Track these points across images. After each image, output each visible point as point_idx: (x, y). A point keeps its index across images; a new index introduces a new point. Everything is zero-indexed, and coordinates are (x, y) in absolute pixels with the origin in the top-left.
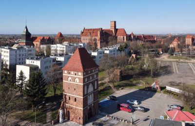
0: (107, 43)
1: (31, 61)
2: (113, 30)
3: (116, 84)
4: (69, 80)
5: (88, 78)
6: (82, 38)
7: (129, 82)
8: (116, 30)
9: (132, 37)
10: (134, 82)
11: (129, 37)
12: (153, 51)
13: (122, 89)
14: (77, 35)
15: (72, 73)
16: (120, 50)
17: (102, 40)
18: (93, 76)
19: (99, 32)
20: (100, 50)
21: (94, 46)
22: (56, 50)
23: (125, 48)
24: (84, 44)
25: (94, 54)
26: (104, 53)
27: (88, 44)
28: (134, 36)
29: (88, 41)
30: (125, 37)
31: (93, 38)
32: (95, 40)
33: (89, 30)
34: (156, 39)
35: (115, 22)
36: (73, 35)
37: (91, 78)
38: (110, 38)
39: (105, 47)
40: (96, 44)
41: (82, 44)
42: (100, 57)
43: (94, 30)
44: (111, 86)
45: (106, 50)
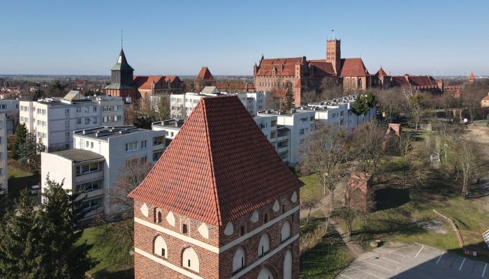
0: (319, 92)
1: (86, 139)
2: (334, 63)
3: (358, 224)
4: (158, 251)
5: (250, 248)
6: (258, 81)
7: (400, 217)
8: (341, 62)
9: (382, 78)
10: (416, 216)
11: (373, 80)
12: (441, 115)
13: (380, 245)
14: (247, 77)
15: (170, 218)
16: (357, 110)
17: (306, 87)
18: (273, 234)
19: (298, 66)
20: (302, 110)
21: (284, 100)
22: (183, 109)
23: (370, 105)
24: (260, 94)
25: (286, 121)
26: (312, 118)
27: (270, 94)
28: (387, 78)
29: (270, 88)
30: (364, 80)
31: (285, 80)
32: (289, 85)
33: (273, 61)
34: (440, 85)
35: (338, 43)
36: (239, 77)
37: (264, 243)
38: (325, 80)
39: (314, 101)
40: (290, 96)
41: (254, 96)
42: (302, 132)
43: (286, 61)
44: (340, 230)
45: (318, 109)
